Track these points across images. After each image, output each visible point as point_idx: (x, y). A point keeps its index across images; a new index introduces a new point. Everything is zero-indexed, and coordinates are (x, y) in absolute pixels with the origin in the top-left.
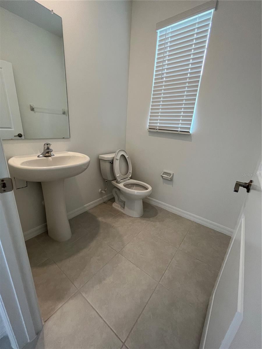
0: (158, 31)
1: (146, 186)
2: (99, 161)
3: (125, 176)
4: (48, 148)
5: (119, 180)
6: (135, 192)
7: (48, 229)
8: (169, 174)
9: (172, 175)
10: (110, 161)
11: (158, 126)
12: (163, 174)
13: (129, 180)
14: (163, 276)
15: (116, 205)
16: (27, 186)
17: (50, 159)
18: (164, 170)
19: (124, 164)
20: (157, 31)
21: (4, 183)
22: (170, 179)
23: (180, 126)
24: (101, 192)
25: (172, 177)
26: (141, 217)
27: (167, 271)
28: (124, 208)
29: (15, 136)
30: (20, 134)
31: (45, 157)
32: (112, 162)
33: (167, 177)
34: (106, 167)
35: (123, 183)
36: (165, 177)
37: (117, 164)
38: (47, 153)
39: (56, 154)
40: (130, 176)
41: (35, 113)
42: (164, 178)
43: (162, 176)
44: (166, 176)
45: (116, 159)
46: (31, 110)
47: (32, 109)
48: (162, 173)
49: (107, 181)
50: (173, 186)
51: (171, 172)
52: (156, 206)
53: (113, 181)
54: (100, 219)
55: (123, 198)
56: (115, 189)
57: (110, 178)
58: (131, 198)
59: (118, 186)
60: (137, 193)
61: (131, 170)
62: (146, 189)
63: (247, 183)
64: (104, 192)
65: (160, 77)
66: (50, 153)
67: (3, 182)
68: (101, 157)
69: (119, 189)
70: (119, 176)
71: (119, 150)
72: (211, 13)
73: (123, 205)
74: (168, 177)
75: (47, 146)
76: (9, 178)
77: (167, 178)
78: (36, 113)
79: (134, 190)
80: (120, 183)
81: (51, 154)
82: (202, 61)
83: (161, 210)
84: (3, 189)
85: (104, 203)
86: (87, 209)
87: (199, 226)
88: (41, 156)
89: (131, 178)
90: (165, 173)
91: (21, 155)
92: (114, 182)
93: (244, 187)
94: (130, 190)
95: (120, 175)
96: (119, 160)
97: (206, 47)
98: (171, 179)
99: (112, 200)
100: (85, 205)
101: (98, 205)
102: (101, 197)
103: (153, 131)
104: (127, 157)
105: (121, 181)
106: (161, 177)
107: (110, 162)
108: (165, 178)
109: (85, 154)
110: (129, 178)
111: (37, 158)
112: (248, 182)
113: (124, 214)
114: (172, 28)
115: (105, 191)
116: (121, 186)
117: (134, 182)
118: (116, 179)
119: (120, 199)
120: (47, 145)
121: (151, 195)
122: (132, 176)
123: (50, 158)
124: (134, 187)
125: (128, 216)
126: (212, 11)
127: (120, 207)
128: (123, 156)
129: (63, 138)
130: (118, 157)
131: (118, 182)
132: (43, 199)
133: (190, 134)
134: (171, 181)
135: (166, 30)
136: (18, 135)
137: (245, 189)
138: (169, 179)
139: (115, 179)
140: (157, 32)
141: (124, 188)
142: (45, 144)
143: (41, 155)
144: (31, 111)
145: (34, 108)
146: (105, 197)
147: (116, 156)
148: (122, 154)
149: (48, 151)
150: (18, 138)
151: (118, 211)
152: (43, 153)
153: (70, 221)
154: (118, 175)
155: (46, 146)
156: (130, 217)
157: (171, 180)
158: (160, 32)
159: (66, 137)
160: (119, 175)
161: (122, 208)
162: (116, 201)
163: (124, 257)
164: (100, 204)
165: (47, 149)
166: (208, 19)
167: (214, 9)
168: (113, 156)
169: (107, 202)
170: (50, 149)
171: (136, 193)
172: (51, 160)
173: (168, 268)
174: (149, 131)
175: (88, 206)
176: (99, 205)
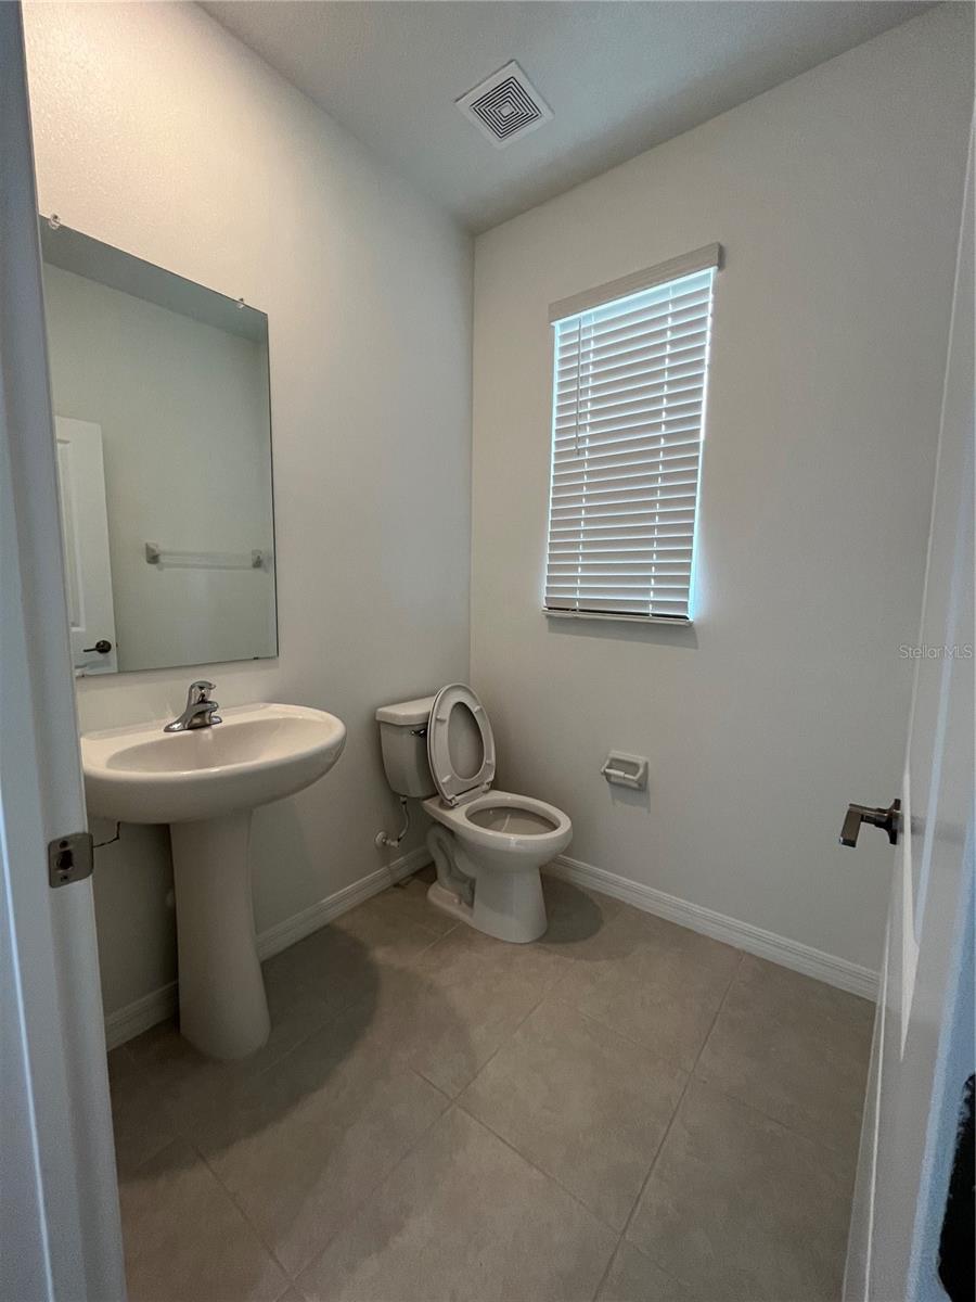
0: (557, 324)
1: (548, 813)
2: (378, 728)
3: (474, 780)
4: (203, 700)
5: (449, 797)
6: (511, 839)
7: (181, 1007)
8: (631, 766)
9: (641, 771)
10: (417, 729)
11: (578, 599)
12: (609, 767)
13: (486, 792)
14: (640, 1204)
15: (442, 896)
16: (118, 838)
17: (207, 735)
18: (613, 751)
19: (465, 738)
20: (552, 324)
21: (69, 851)
22: (636, 785)
23: (652, 597)
24: (385, 843)
25: (641, 777)
26: (540, 940)
27: (651, 1179)
28: (471, 904)
29: (85, 651)
30: (104, 642)
31: (189, 729)
32: (422, 732)
33: (624, 778)
34: (402, 750)
35: (465, 808)
36: (620, 777)
37: (439, 739)
38: (199, 715)
39: (228, 718)
40: (491, 778)
41: (161, 569)
42: (613, 779)
43: (605, 774)
44: (622, 774)
45: (437, 720)
46: (149, 562)
47: (153, 558)
48: (607, 763)
49: (405, 799)
50: (649, 812)
51: (640, 759)
52: (594, 891)
53: (426, 802)
54: (380, 954)
55: (465, 866)
56: (437, 832)
57: (416, 790)
58: (497, 865)
59: (444, 817)
60: (517, 844)
61: (491, 758)
62: (552, 825)
63: (884, 811)
64: (395, 844)
65: (570, 450)
66: (207, 715)
67: (64, 850)
68: (385, 714)
69: (451, 833)
70: (450, 781)
71: (447, 687)
72: (708, 275)
73: (468, 891)
74: (626, 776)
75: (199, 692)
76: (84, 834)
77: (623, 782)
78: (166, 569)
79: (506, 831)
80: (452, 808)
81: (210, 717)
82: (700, 389)
83: (616, 906)
84: (61, 871)
85: (396, 885)
86: (331, 915)
87: (767, 972)
88: (176, 726)
89: (494, 786)
90: (616, 763)
91: (109, 727)
92: (431, 805)
93: (878, 824)
94: (490, 833)
95: (452, 778)
96: (447, 723)
97: (707, 362)
98: (640, 785)
99: (426, 873)
100: (324, 897)
101: (373, 897)
102: (383, 866)
103: (562, 616)
104: (475, 709)
105: (458, 798)
106: (604, 777)
107: (417, 733)
108: (619, 781)
109: (325, 711)
110: (485, 787)
111: (160, 735)
112: (886, 806)
113: (474, 931)
114: (598, 314)
115: (399, 840)
116: (458, 817)
117: (506, 800)
118: (438, 794)
119: (456, 868)
120: (201, 688)
121: (571, 847)
122: (495, 776)
123: (206, 731)
124: (507, 820)
125: (487, 937)
126: (712, 270)
127: (456, 901)
128: (461, 706)
129: (255, 659)
130: (445, 713)
131: (448, 805)
132: (169, 883)
133: (691, 624)
134: (639, 790)
135: (579, 321)
136: (98, 645)
137: (884, 834)
138: (633, 785)
139: (434, 792)
140: (554, 327)
141: (468, 829)
142: (192, 687)
143: (177, 722)
144: (146, 563)
145: (157, 552)
146: (401, 864)
147: (438, 711)
148: (457, 700)
149: (202, 707)
150: (97, 655)
151: (450, 920)
152: (184, 715)
153: (266, 966)
154: (444, 778)
155: (197, 693)
156: (496, 940)
157: (642, 787)
158: (563, 326)
159: (263, 656)
160: (448, 777)
161: (464, 905)
162: (439, 876)
163: (474, 1122)
164: (383, 891)
165: (199, 702)
166: (704, 292)
167: (716, 267)
168: (427, 711)
169: (404, 882)
170: (210, 702)
171: (513, 845)
172: (210, 737)
173: (657, 1165)
174: (548, 617)
175: (337, 901)
176: (378, 894)
